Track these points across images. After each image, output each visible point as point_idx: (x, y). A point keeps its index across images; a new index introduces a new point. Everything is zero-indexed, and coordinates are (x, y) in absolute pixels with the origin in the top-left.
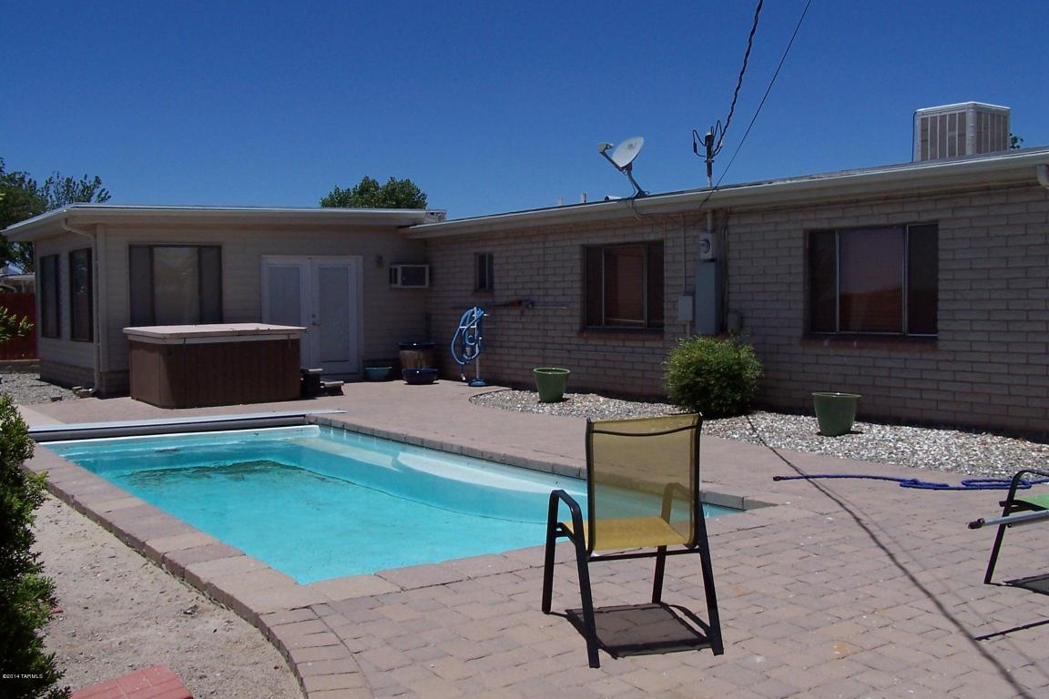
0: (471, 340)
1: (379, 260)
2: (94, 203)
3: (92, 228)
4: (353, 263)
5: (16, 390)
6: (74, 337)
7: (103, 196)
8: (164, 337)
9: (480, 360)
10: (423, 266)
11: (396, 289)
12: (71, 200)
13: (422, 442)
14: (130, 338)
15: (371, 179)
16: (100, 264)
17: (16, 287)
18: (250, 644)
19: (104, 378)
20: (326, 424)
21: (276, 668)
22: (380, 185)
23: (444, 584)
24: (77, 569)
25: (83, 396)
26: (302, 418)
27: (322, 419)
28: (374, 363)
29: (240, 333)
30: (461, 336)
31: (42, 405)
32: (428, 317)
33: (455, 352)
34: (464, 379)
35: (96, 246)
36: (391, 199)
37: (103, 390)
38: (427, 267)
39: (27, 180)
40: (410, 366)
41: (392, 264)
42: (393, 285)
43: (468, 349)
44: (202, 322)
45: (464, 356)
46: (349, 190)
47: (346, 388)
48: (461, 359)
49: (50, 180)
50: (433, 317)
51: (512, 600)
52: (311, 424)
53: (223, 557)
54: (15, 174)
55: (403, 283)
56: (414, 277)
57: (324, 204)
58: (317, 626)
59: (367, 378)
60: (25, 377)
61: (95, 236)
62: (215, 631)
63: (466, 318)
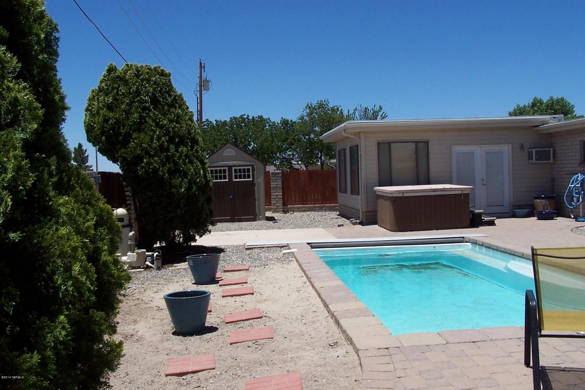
0: (577, 193)
1: (522, 146)
2: (379, 120)
3: (358, 134)
4: (506, 149)
5: (324, 221)
6: (352, 193)
7: (383, 116)
8: (392, 193)
9: (583, 205)
10: (548, 149)
11: (533, 163)
12: (367, 118)
13: (523, 255)
14: (377, 193)
15: (538, 98)
16: (362, 153)
17: (335, 166)
18: (350, 366)
19: (365, 214)
20: (475, 243)
21: (356, 381)
22: (545, 101)
23: (473, 342)
24: (295, 317)
25: (354, 224)
26: (462, 239)
27: (472, 239)
28: (519, 207)
29: (434, 190)
30: (571, 191)
31: (333, 229)
32: (553, 180)
33: (566, 200)
34: (572, 217)
35: (360, 144)
36: (551, 109)
37: (364, 221)
38: (551, 150)
39: (340, 109)
40: (540, 209)
41: (530, 148)
42: (531, 161)
43: (575, 199)
44: (418, 184)
45: (573, 203)
46: (525, 105)
47: (497, 221)
48: (571, 205)
49: (356, 109)
50: (556, 180)
51: (510, 356)
52: (467, 242)
53: (362, 316)
54: (334, 107)
55: (536, 160)
56: (543, 156)
57: (510, 115)
58: (387, 359)
59: (514, 216)
60: (332, 214)
61: (360, 138)
62: (338, 356)
63: (574, 180)
